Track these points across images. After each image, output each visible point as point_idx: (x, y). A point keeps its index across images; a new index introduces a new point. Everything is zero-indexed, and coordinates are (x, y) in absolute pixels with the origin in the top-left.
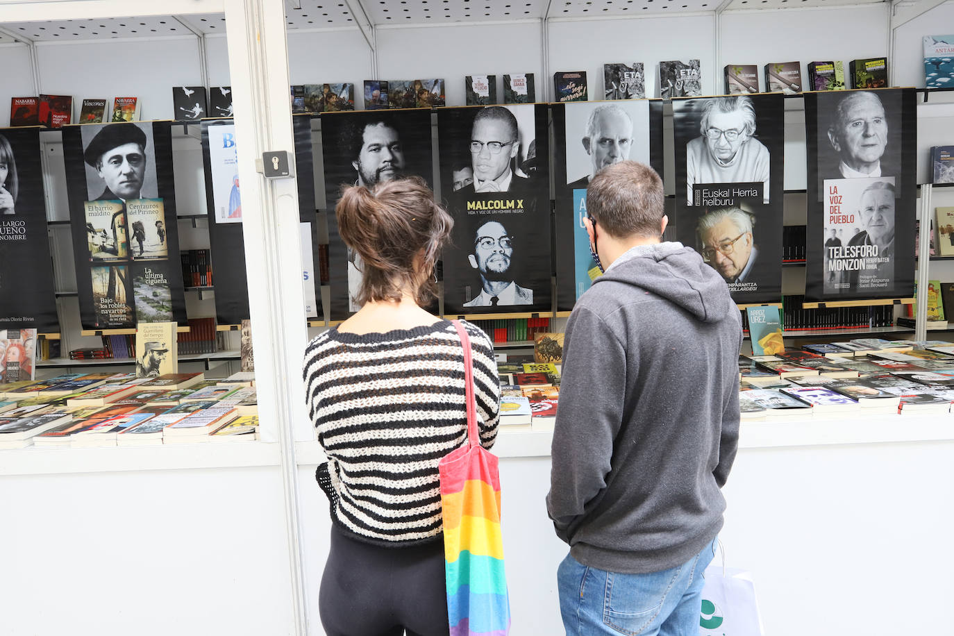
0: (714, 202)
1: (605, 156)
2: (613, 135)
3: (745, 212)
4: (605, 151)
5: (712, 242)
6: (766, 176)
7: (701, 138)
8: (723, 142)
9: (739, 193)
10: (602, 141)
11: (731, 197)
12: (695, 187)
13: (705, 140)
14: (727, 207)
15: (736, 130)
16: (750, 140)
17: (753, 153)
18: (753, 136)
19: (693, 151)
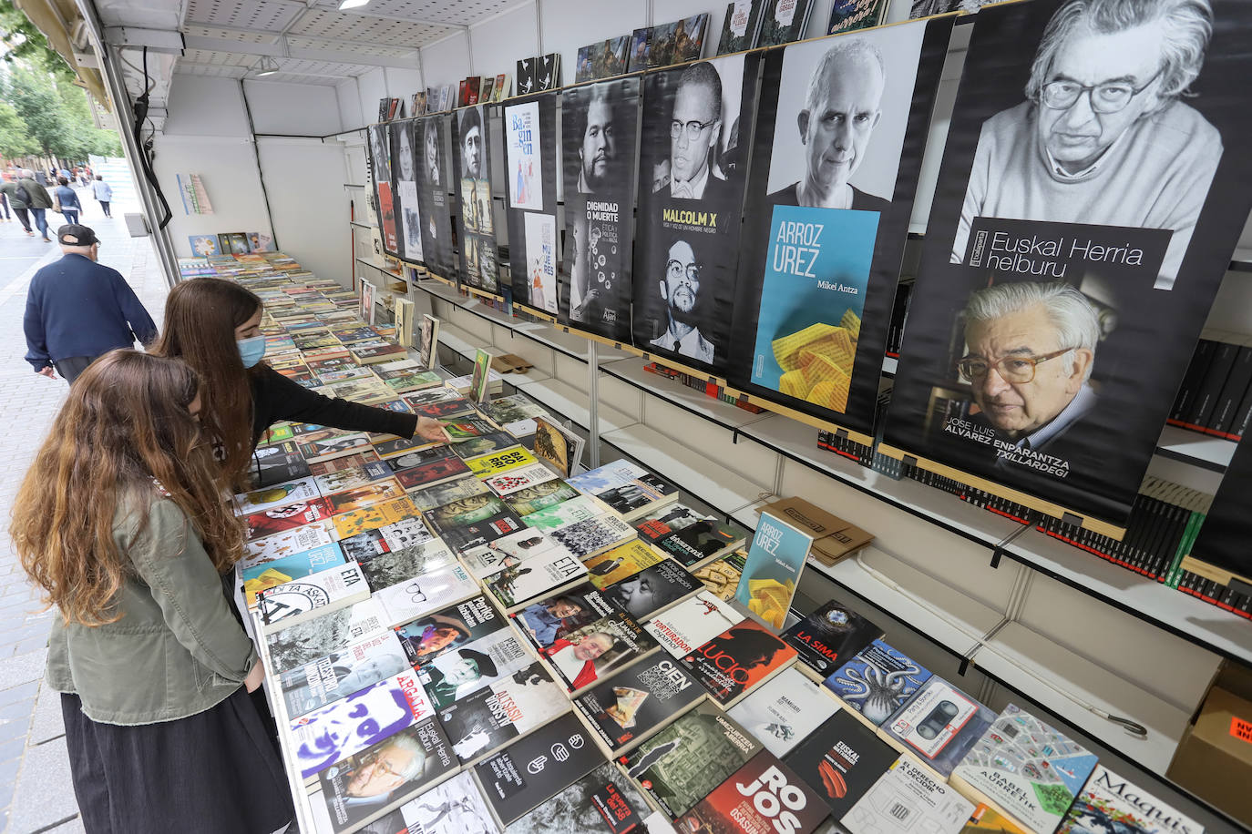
0: (1015, 265)
1: (827, 146)
2: (848, 106)
3: (1089, 299)
4: (829, 136)
5: (985, 347)
6: (1187, 215)
7: (1024, 107)
8: (1082, 114)
9: (1089, 251)
10: (827, 118)
11: (1061, 259)
12: (980, 223)
13: (1031, 118)
14: (1046, 281)
15: (1129, 80)
16: (1165, 110)
17: (1163, 146)
18: (1182, 97)
19: (993, 142)
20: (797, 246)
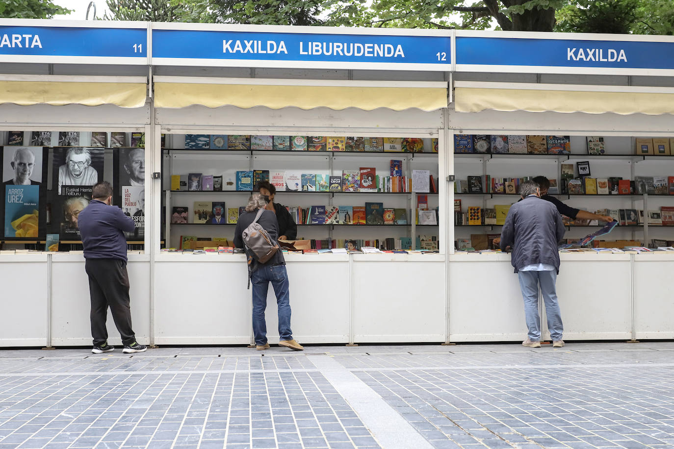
0: (71, 194)
1: (21, 170)
2: (25, 161)
3: (86, 199)
4: (21, 168)
5: (70, 212)
7: (66, 165)
8: (76, 167)
9: (83, 190)
10: (20, 164)
11: (79, 192)
12: (63, 186)
13: (68, 166)
14: (78, 196)
15: (82, 162)
16: (88, 167)
17: (90, 173)
18: (90, 165)
19: (61, 172)
20: (16, 195)
